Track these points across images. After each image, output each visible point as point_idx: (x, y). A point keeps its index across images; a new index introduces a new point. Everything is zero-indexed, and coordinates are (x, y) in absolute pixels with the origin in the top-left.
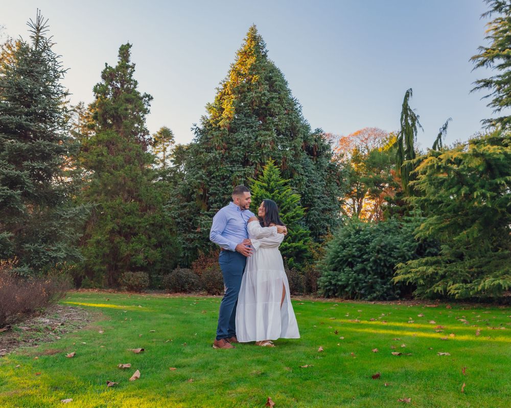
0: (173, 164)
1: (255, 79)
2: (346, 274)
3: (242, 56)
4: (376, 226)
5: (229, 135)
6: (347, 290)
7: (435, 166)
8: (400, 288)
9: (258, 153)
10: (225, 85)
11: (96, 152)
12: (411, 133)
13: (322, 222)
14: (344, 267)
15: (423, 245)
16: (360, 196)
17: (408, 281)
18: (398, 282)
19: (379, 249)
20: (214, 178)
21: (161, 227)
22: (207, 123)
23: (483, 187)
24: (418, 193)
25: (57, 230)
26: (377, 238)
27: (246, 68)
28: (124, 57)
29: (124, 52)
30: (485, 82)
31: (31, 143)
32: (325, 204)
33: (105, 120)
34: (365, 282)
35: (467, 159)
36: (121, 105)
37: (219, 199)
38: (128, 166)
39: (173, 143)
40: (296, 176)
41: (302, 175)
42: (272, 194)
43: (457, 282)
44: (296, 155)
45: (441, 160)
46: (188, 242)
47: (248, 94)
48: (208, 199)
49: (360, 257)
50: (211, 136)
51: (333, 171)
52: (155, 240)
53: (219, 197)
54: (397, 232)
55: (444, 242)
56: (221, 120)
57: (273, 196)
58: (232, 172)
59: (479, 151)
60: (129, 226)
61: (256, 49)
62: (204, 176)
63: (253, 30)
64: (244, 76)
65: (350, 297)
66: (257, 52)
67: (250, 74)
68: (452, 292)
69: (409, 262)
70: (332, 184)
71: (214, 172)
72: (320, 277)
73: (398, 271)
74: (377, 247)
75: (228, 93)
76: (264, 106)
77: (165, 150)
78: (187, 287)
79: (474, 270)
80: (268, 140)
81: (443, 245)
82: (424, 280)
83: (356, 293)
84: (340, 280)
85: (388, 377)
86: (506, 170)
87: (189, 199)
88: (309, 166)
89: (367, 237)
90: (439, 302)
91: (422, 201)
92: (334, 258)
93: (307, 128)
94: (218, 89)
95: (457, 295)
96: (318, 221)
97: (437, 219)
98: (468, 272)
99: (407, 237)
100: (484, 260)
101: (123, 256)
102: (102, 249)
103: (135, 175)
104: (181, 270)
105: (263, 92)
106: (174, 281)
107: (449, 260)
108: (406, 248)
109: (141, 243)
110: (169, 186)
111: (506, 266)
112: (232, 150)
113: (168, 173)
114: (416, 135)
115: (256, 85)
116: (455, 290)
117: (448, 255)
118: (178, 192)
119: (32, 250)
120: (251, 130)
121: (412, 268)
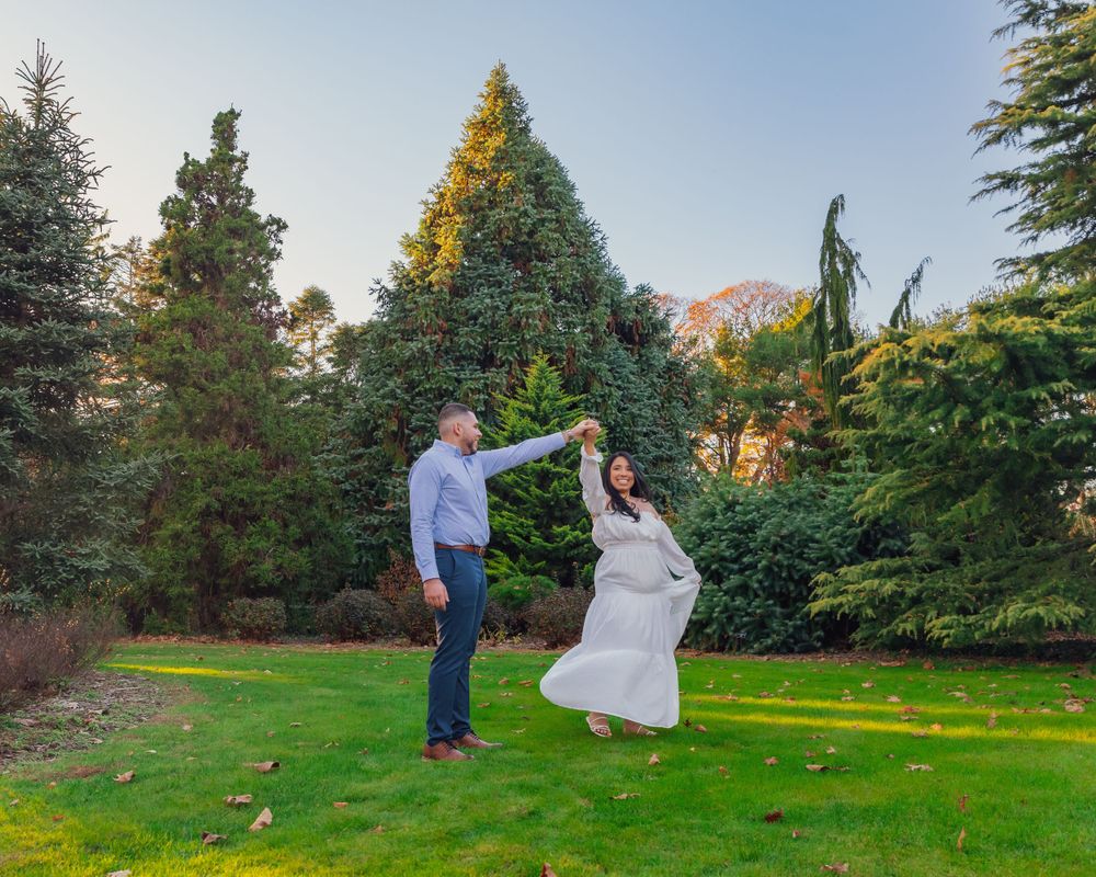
0: (333, 367)
1: (505, 180)
2: (707, 598)
3: (476, 131)
4: (770, 494)
5: (450, 303)
6: (708, 631)
7: (897, 364)
8: (823, 626)
9: (513, 340)
10: (442, 195)
11: (168, 345)
12: (844, 290)
15: (872, 532)
16: (735, 428)
17: (840, 612)
18: (818, 615)
19: (776, 542)
20: (419, 394)
21: (310, 501)
22: (404, 276)
23: (1000, 406)
24: (860, 422)
25: (89, 511)
26: (773, 520)
27: (485, 158)
28: (224, 139)
29: (225, 127)
30: (1004, 177)
31: (30, 329)
32: (659, 447)
33: (186, 275)
34: (748, 614)
35: (966, 347)
36: (220, 242)
38: (237, 372)
39: (333, 321)
40: (597, 388)
41: (610, 385)
42: (545, 428)
43: (946, 613)
44: (594, 344)
45: (908, 349)
46: (368, 532)
47: (490, 213)
48: (409, 441)
49: (735, 561)
50: (413, 306)
51: (676, 375)
52: (298, 530)
54: (816, 505)
55: (917, 527)
56: (434, 269)
58: (459, 381)
59: (990, 330)
60: (242, 500)
61: (506, 116)
62: (399, 391)
63: (500, 74)
64: (482, 174)
65: (716, 646)
66: (509, 122)
67: (494, 169)
68: (936, 633)
69: (842, 570)
70: (674, 403)
71: (420, 382)
73: (819, 591)
74: (773, 538)
75: (447, 212)
76: (524, 238)
77: (314, 336)
78: (366, 628)
79: (983, 585)
80: (534, 312)
81: (915, 532)
82: (874, 607)
83: (729, 637)
85: (800, 818)
86: (1050, 370)
87: (369, 441)
88: (624, 367)
89: (750, 517)
90: (908, 656)
91: (868, 439)
93: (618, 283)
94: (426, 203)
95: (946, 640)
97: (902, 478)
98: (971, 591)
99: (837, 516)
100: (1004, 564)
101: (229, 565)
102: (186, 550)
103: (253, 391)
104: (354, 593)
105: (522, 209)
106: (340, 617)
107: (929, 566)
108: (835, 540)
109: (268, 536)
110: (324, 413)
111: (1052, 575)
112: (457, 334)
113: (322, 387)
114: (854, 296)
115: (507, 193)
116: (942, 629)
117: (927, 555)
118: (344, 427)
119: (38, 556)
120: (499, 290)
121: (848, 583)
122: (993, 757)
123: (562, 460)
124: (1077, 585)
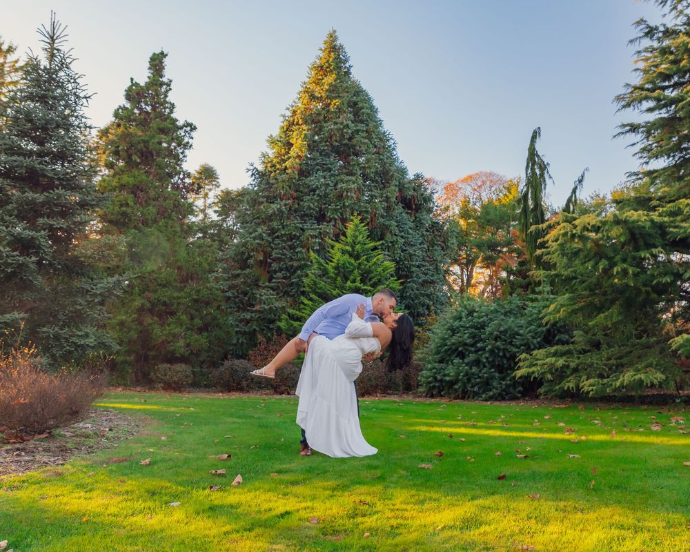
0: (218, 216)
1: (335, 104)
2: (456, 367)
3: (317, 72)
4: (493, 306)
5: (298, 180)
6: (456, 387)
7: (569, 235)
8: (522, 384)
9: (338, 206)
10: (294, 112)
11: (118, 201)
12: (539, 186)
13: (422, 298)
14: (453, 358)
15: (552, 330)
16: (470, 263)
17: (533, 376)
18: (520, 378)
19: (497, 335)
20: (278, 237)
21: (208, 303)
22: (269, 162)
23: (624, 261)
24: (547, 266)
25: (83, 309)
26: (495, 322)
27: (322, 89)
28: (156, 70)
29: (157, 63)
30: (632, 126)
31: (47, 194)
32: (426, 274)
33: (130, 156)
34: (479, 377)
35: (607, 227)
36: (153, 137)
37: (285, 266)
38: (163, 221)
39: (218, 187)
40: (389, 237)
41: (397, 235)
42: (357, 262)
43: (592, 377)
44: (388, 209)
45: (575, 227)
46: (243, 324)
47: (325, 125)
48: (270, 266)
49: (473, 345)
50: (274, 181)
51: (437, 230)
52: (200, 322)
53: (286, 263)
54: (520, 313)
55: (577, 327)
56: (289, 158)
57: (360, 264)
58: (303, 230)
59: (620, 218)
60: (165, 302)
61: (336, 64)
62: (264, 235)
63: (332, 37)
64: (319, 99)
65: (460, 396)
66: (338, 68)
67: (328, 97)
68: (586, 389)
69: (535, 352)
70: (436, 248)
71: (278, 230)
72: (422, 370)
73: (521, 364)
74: (495, 333)
75: (298, 122)
76: (346, 141)
77: (206, 196)
78: (244, 383)
79: (613, 361)
80: (351, 188)
81: (577, 330)
82: (552, 374)
83: (468, 391)
84: (448, 375)
85: (515, 477)
86: (651, 241)
87: (244, 265)
88: (406, 224)
89: (482, 319)
90: (570, 402)
91: (551, 276)
92: (440, 346)
93: (403, 172)
94: (284, 116)
95: (591, 393)
96: (417, 297)
97: (570, 299)
98: (606, 365)
99: (532, 320)
100: (625, 350)
101: (156, 343)
102: (127, 333)
103: (173, 233)
104: (237, 362)
105: (345, 123)
106: (228, 376)
107: (583, 350)
108: (531, 334)
109: (181, 325)
110: (212, 246)
111: (650, 357)
112: (302, 200)
113: (211, 229)
114: (545, 188)
115: (336, 112)
116: (589, 386)
117: (582, 344)
118: (228, 256)
119: (52, 336)
120: (329, 174)
121: (537, 360)
122: (611, 452)
123: (367, 281)
124: (662, 362)
